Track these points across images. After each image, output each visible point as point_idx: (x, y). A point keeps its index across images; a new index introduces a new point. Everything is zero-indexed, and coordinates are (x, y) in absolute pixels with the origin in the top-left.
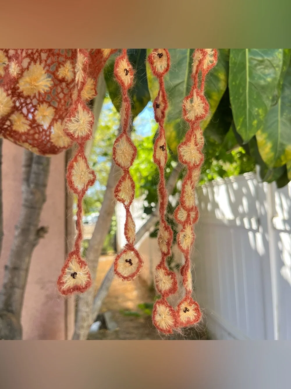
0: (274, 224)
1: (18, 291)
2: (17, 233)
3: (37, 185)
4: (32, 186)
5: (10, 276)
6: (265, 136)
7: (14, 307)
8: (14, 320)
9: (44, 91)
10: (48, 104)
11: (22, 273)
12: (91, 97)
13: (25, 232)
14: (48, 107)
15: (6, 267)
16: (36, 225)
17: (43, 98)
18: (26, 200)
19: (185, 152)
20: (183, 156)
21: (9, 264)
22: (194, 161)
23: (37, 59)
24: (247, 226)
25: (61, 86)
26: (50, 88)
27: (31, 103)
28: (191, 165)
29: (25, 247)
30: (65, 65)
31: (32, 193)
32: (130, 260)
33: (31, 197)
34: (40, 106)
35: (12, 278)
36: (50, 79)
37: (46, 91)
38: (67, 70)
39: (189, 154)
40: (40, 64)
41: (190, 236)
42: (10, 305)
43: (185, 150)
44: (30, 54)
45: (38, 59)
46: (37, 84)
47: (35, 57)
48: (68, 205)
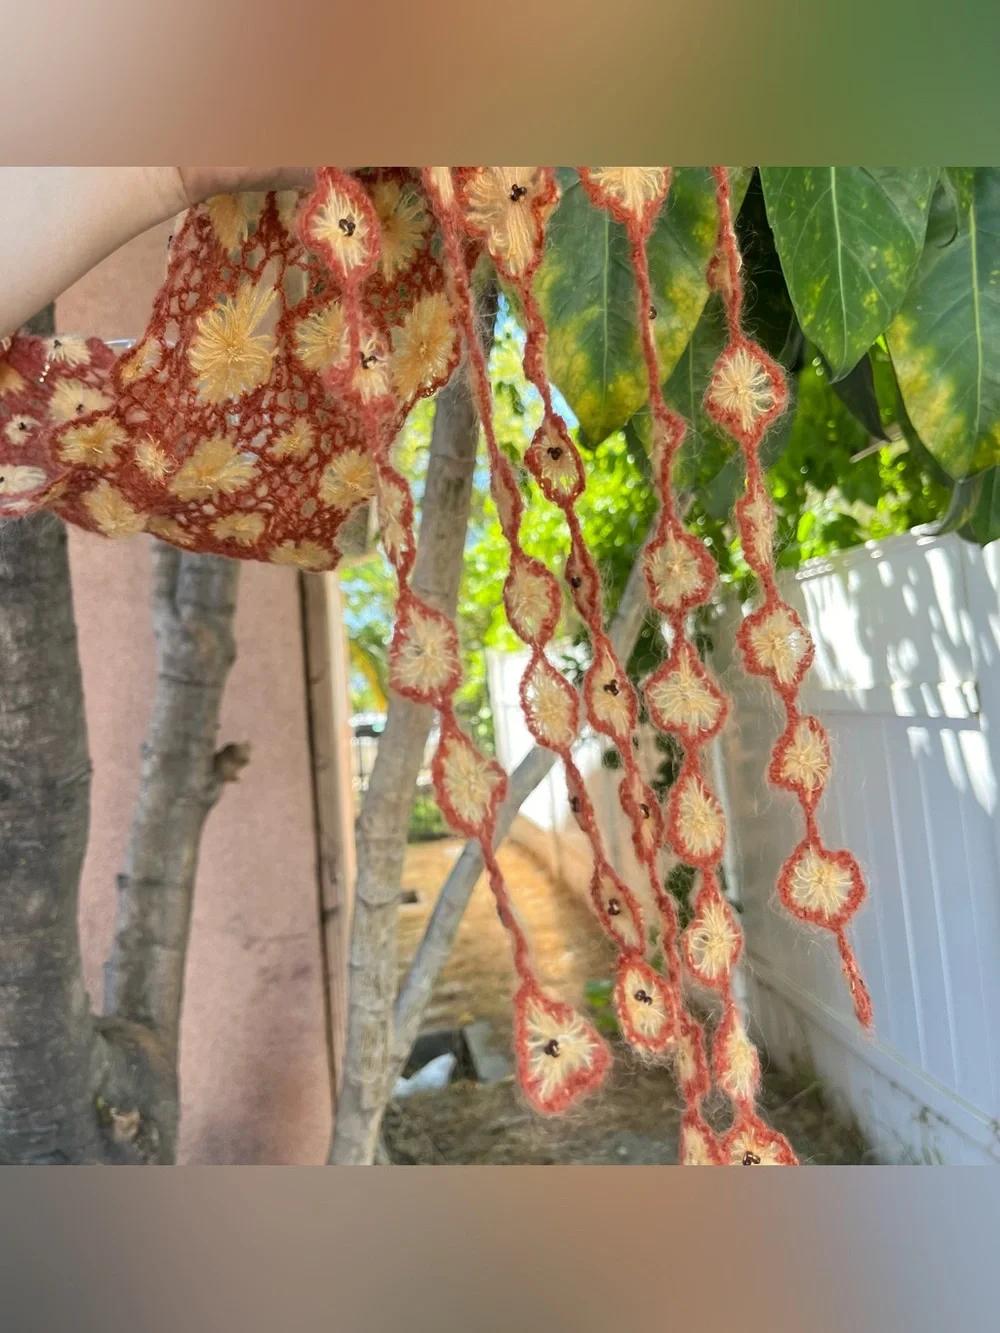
1: (163, 955)
2: (147, 769)
3: (202, 608)
4: (186, 611)
5: (135, 908)
7: (156, 1007)
8: (149, 1044)
9: (234, 489)
11: (174, 897)
13: (173, 763)
15: (121, 879)
16: (211, 742)
17: (231, 504)
18: (170, 661)
19: (666, 699)
20: (663, 711)
21: (128, 869)
22: (697, 719)
23: (214, 429)
25: (282, 474)
26: (250, 479)
28: (690, 735)
29: (177, 812)
30: (292, 430)
31: (188, 636)
33: (185, 648)
35: (144, 913)
36: (250, 463)
37: (239, 488)
39: (677, 702)
40: (224, 437)
41: (725, 936)
42: (143, 1001)
43: (665, 693)
44: (196, 422)
45: (219, 428)
46: (214, 479)
47: (209, 424)
48: (314, 673)
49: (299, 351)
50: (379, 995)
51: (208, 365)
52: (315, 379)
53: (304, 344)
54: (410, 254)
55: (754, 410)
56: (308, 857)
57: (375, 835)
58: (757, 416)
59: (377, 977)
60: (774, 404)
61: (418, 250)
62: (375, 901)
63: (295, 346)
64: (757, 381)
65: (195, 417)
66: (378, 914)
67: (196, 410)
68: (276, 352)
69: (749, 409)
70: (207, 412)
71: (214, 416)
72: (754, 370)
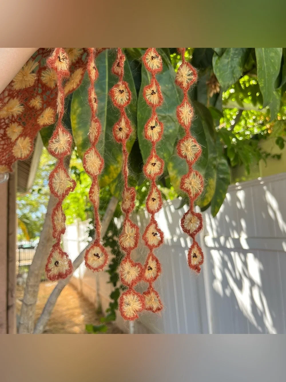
0: (206, 242)
6: (175, 172)
10: (19, 123)
12: (50, 123)
14: (18, 126)
17: (15, 119)
24: (183, 245)
26: (21, 112)
27: (4, 122)
30: (36, 98)
32: (98, 254)
34: (12, 124)
36: (22, 107)
37: (18, 114)
38: (37, 102)
40: (17, 98)
46: (12, 111)
47: (14, 95)
48: (10, 232)
49: (42, 78)
50: (28, 332)
51: (17, 80)
52: (45, 86)
53: (43, 76)
54: (76, 58)
55: (187, 81)
56: (4, 289)
57: (30, 284)
58: (188, 83)
59: (28, 326)
60: (193, 79)
61: (78, 58)
62: (29, 303)
63: (41, 77)
64: (188, 73)
65: (11, 93)
66: (30, 307)
67: (12, 91)
68: (36, 78)
69: (186, 81)
70: (14, 92)
71: (16, 93)
72: (187, 70)
